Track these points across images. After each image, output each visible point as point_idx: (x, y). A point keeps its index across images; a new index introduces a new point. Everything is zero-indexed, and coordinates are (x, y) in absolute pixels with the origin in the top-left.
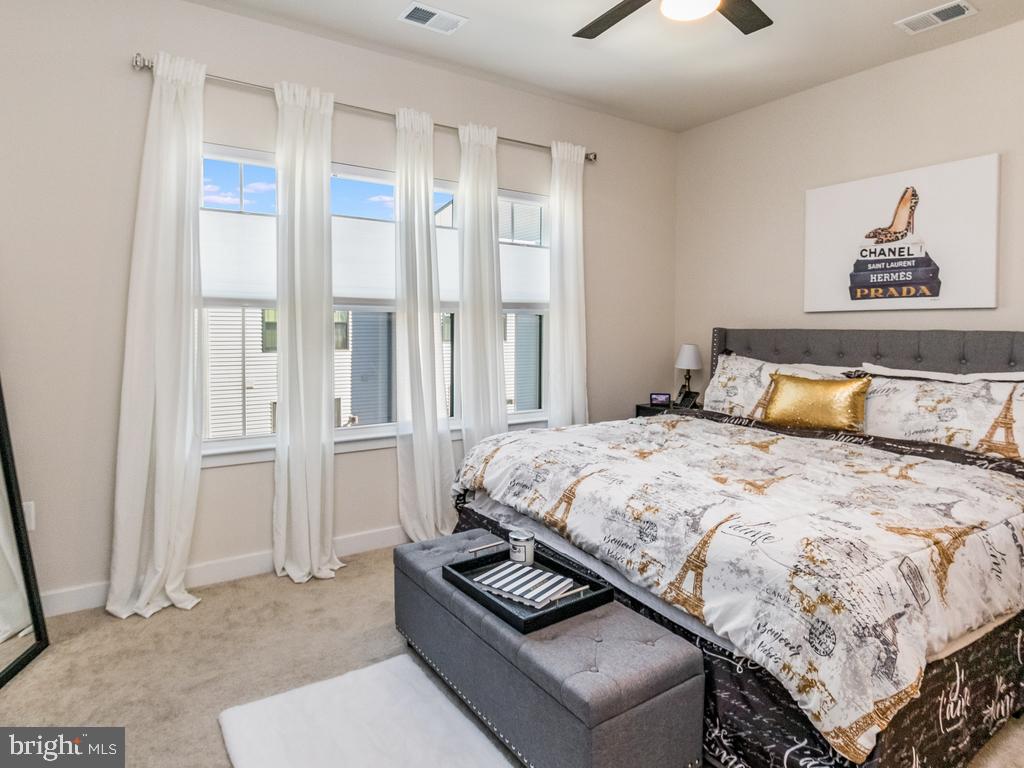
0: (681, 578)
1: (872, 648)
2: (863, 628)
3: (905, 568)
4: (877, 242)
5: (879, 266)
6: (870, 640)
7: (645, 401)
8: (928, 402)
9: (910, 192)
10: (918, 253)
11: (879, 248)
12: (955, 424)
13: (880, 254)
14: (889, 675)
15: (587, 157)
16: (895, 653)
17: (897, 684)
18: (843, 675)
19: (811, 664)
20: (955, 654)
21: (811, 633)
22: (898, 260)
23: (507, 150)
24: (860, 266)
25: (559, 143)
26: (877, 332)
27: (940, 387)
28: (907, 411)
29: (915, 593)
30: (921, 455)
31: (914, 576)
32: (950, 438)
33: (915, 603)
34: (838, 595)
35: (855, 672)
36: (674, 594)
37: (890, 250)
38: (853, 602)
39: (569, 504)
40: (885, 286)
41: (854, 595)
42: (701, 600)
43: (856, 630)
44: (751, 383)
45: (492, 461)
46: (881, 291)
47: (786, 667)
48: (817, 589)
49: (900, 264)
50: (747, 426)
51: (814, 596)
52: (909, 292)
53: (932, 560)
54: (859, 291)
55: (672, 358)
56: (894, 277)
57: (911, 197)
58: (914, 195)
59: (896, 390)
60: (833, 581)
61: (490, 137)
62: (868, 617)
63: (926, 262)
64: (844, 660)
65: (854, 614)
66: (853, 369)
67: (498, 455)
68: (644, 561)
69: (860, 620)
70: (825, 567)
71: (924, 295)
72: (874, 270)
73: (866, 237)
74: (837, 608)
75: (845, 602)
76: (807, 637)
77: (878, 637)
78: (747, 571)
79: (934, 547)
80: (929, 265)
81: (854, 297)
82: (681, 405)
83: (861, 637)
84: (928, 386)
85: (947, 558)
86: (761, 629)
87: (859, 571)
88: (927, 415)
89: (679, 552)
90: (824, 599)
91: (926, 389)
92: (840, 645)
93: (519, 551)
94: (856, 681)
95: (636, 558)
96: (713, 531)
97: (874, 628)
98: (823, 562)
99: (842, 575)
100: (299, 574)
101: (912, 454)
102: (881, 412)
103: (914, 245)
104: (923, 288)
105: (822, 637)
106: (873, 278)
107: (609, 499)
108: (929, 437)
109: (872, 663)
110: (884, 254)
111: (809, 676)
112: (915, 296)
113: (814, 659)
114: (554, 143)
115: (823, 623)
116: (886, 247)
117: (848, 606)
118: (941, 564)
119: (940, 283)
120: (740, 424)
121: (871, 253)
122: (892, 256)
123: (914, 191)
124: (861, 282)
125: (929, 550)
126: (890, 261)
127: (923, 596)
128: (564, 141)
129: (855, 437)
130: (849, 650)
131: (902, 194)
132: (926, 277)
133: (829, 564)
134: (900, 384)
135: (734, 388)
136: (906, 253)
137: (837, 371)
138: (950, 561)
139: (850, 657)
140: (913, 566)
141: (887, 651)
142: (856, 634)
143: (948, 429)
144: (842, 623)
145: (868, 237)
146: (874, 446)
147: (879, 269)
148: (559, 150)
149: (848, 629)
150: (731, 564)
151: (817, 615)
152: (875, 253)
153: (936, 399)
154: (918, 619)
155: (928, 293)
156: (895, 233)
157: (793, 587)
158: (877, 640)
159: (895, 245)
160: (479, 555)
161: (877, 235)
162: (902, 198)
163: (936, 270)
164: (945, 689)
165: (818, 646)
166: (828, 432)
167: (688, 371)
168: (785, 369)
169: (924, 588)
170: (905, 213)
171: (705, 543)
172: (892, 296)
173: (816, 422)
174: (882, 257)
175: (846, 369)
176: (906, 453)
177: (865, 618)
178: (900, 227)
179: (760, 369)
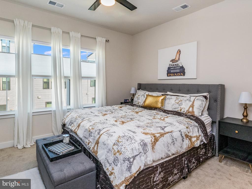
0: (95, 146)
1: (126, 164)
2: (125, 159)
3: (142, 143)
4: (172, 63)
5: (173, 68)
6: (126, 162)
7: (123, 101)
8: (177, 101)
9: (179, 50)
10: (181, 66)
11: (173, 64)
12: (182, 107)
13: (173, 65)
14: (129, 171)
15: (106, 41)
16: (132, 165)
17: (131, 173)
18: (119, 171)
19: (113, 168)
20: (159, 164)
21: (114, 160)
22: (177, 67)
23: (83, 38)
24: (169, 68)
25: (98, 37)
26: (171, 84)
27: (180, 97)
28: (173, 104)
29: (143, 149)
30: (172, 114)
31: (145, 145)
32: (181, 110)
33: (143, 152)
34: (121, 150)
35: (122, 170)
36: (93, 150)
37: (175, 64)
38: (124, 152)
39: (79, 127)
40: (174, 73)
41: (125, 150)
42: (98, 152)
43: (123, 159)
44: (143, 96)
45: (68, 117)
46: (173, 74)
47: (107, 169)
48: (117, 149)
49: (177, 68)
50: (139, 107)
51: (116, 150)
52: (179, 75)
53: (151, 141)
54: (169, 74)
55: (130, 91)
56: (176, 71)
57: (179, 52)
58: (180, 51)
59: (172, 98)
60: (121, 147)
61: (79, 35)
62: (127, 156)
63: (182, 67)
64: (120, 167)
65: (124, 155)
66: (164, 93)
67: (70, 115)
68: (89, 142)
69: (125, 157)
70: (120, 143)
71: (182, 75)
72: (172, 69)
73: (170, 61)
74: (120, 154)
75: (122, 152)
76: (113, 161)
77: (128, 161)
78: (106, 144)
79: (153, 138)
80: (183, 68)
81: (168, 76)
82: (131, 102)
83: (124, 161)
84: (178, 97)
85: (156, 140)
86: (106, 159)
87: (128, 144)
88: (177, 105)
89: (95, 140)
90: (118, 151)
91: (178, 98)
92: (119, 163)
93: (64, 140)
94: (122, 173)
95: (88, 141)
96: (102, 134)
97: (128, 159)
98: (120, 142)
99: (124, 145)
100: (20, 147)
101: (171, 114)
102: (168, 104)
103: (180, 63)
104: (182, 74)
105: (116, 161)
106: (172, 71)
107: (86, 126)
108: (176, 110)
109: (126, 167)
110: (174, 65)
111: (112, 171)
112: (180, 76)
113: (114, 167)
114: (97, 37)
115: (117, 157)
116: (174, 64)
117: (123, 153)
118: (154, 142)
119: (185, 72)
120: (138, 107)
121: (171, 65)
122: (175, 66)
123: (180, 50)
124: (170, 72)
125: (151, 138)
126: (175, 67)
127: (146, 150)
128: (99, 37)
129: (160, 110)
130: (121, 164)
131: (177, 51)
132: (182, 71)
133: (121, 142)
134: (173, 97)
135: (139, 98)
136: (178, 65)
137: (160, 94)
138: (157, 141)
139: (121, 166)
140: (144, 142)
141: (130, 164)
142: (123, 160)
143: (180, 108)
144: (121, 157)
145: (171, 61)
146: (164, 112)
147: (173, 69)
148: (99, 39)
149: (122, 159)
150: (103, 142)
151: (116, 156)
152: (172, 65)
153: (179, 101)
154: (143, 156)
155: (183, 75)
156: (176, 60)
157: (113, 148)
158: (128, 162)
159: (176, 63)
160: (53, 141)
161: (173, 61)
162: (178, 52)
163: (184, 69)
164: (154, 173)
165: (115, 163)
166: (155, 108)
167: (133, 94)
168: (150, 93)
169: (147, 148)
170: (178, 55)
171: (100, 137)
172: (175, 76)
173: (153, 106)
174: (173, 66)
175: (162, 93)
176: (169, 114)
177: (126, 156)
178: (177, 59)
179: (145, 93)
